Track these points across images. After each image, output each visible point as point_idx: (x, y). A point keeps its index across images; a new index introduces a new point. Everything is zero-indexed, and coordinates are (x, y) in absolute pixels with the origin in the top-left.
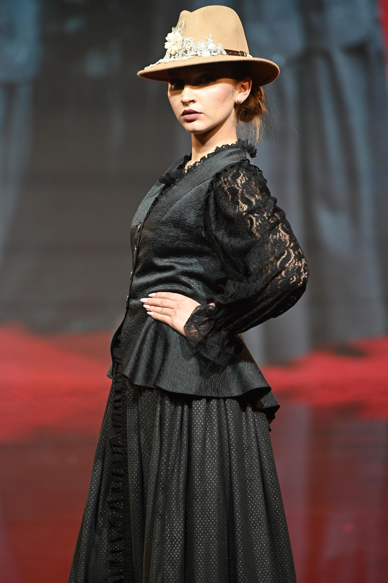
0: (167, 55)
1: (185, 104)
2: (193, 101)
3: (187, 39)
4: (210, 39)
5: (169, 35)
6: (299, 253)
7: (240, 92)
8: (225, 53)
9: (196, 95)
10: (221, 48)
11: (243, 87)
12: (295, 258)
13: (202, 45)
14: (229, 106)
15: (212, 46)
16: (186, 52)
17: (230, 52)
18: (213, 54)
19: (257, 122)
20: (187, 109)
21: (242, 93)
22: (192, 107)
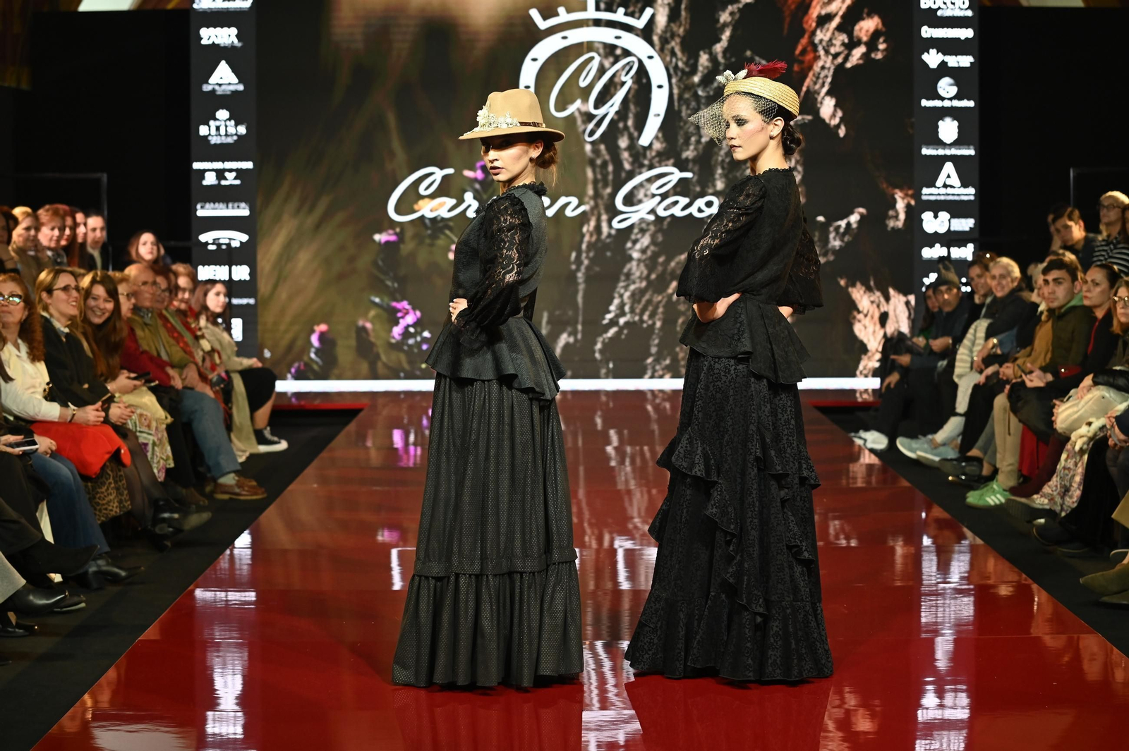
0: (480, 126)
1: (492, 162)
2: (496, 160)
3: (492, 115)
4: (507, 115)
5: (480, 111)
6: (520, 270)
7: (535, 149)
8: (519, 124)
9: (499, 156)
10: (516, 121)
11: (536, 146)
12: (516, 273)
13: (501, 120)
14: (525, 160)
15: (509, 120)
16: (490, 124)
17: (523, 124)
18: (510, 126)
19: (554, 168)
20: (492, 165)
21: (536, 151)
22: (496, 164)
